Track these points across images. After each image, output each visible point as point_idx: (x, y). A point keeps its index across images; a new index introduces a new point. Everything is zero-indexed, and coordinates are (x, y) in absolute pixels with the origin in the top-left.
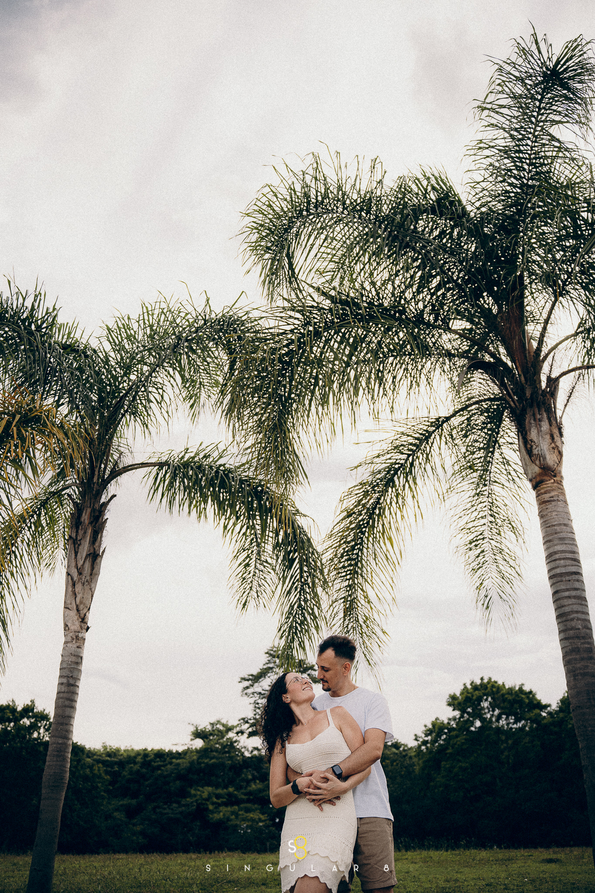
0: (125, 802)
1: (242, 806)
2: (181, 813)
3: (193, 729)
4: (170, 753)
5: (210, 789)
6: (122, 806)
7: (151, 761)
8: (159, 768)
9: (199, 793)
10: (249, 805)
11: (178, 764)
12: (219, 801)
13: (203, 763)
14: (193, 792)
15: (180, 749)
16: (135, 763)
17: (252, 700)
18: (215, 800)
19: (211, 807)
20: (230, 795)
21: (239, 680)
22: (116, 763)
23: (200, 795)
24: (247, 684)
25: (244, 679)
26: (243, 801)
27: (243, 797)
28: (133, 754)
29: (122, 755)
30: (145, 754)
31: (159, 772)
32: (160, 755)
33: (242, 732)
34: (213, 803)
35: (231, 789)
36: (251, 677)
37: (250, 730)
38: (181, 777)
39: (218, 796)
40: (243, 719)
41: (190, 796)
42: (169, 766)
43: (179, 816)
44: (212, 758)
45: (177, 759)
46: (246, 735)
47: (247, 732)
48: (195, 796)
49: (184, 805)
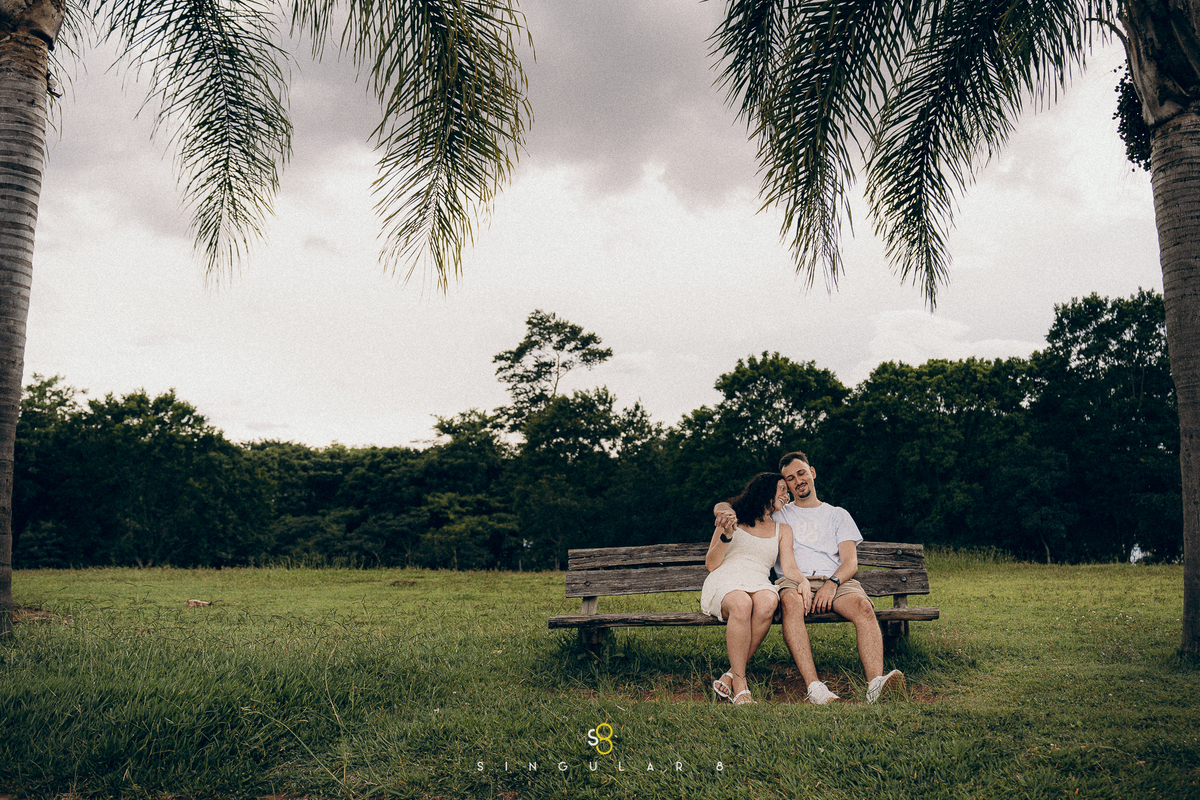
0: (350, 511)
1: (494, 515)
2: (409, 525)
3: (436, 422)
4: (406, 453)
5: (450, 495)
6: (342, 517)
7: (379, 462)
8: (389, 470)
9: (437, 499)
10: (503, 515)
11: (413, 466)
12: (464, 510)
13: (447, 463)
14: (430, 498)
15: (421, 448)
16: (363, 465)
17: (510, 385)
18: (458, 508)
19: (452, 517)
20: (480, 503)
21: (494, 359)
22: (340, 465)
23: (439, 502)
24: (503, 364)
25: (500, 358)
26: (497, 510)
27: (498, 504)
28: (361, 455)
29: (348, 455)
30: (373, 452)
31: (390, 475)
32: (393, 455)
33: (502, 426)
34: (456, 513)
35: (480, 496)
36: (508, 355)
37: (511, 422)
38: (414, 481)
39: (462, 504)
40: (501, 409)
41: (427, 503)
42: (403, 468)
43: (405, 528)
44: (458, 458)
45: (413, 458)
46: (506, 429)
47: (507, 425)
48: (432, 503)
49: (413, 516)
